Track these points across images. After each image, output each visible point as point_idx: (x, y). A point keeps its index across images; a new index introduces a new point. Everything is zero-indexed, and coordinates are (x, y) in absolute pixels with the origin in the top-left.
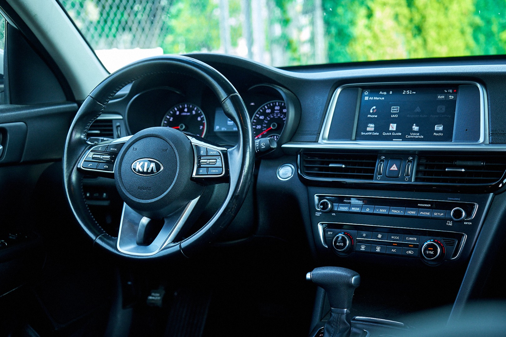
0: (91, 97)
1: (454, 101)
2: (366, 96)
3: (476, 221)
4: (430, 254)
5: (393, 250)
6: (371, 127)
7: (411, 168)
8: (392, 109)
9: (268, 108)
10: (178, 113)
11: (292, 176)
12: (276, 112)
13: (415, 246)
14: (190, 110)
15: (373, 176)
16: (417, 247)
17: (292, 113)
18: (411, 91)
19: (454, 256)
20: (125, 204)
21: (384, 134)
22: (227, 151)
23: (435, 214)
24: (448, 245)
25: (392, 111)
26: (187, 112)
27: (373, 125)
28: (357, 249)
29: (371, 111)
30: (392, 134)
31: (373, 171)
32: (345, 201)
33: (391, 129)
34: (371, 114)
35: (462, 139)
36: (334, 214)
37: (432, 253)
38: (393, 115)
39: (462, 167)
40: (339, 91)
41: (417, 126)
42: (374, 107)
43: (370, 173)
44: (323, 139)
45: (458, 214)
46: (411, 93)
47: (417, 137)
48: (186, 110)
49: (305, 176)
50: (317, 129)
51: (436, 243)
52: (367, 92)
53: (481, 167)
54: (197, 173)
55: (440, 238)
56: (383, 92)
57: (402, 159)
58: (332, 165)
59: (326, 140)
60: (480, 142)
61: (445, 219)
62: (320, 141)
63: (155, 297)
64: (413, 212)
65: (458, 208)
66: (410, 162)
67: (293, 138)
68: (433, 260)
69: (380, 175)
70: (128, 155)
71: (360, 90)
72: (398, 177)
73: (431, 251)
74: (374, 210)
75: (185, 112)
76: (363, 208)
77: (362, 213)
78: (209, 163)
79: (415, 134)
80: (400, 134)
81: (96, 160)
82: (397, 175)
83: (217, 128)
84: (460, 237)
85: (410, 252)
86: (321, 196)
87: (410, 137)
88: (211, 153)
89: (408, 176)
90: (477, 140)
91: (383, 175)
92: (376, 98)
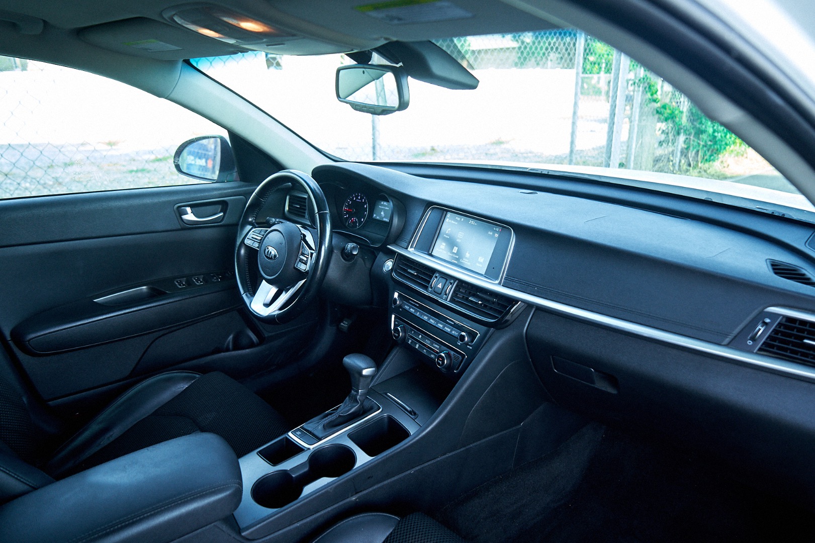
4: (440, 363)
5: (424, 350)
7: (450, 289)
10: (355, 199)
14: (361, 199)
15: (427, 288)
18: (474, 222)
19: (456, 369)
23: (453, 332)
24: (454, 360)
27: (445, 244)
28: (407, 342)
30: (453, 255)
32: (410, 301)
36: (401, 309)
38: (458, 240)
39: (480, 299)
40: (430, 210)
41: (469, 253)
43: (426, 285)
44: (411, 247)
46: (474, 224)
49: (394, 274)
50: (409, 239)
51: (448, 355)
52: (449, 215)
53: (494, 303)
54: (297, 265)
55: (452, 353)
56: (458, 217)
57: (447, 280)
58: (409, 270)
59: (413, 249)
60: (497, 282)
61: (457, 338)
62: (409, 249)
63: (345, 324)
64: (441, 326)
65: (463, 333)
66: (451, 284)
67: (396, 241)
68: (443, 368)
69: (431, 288)
70: (265, 241)
71: (445, 212)
72: (440, 294)
73: (440, 360)
74: (421, 315)
75: (358, 199)
76: (416, 311)
77: (414, 315)
78: (303, 260)
79: (466, 260)
80: (457, 257)
81: (253, 239)
82: (440, 292)
83: (375, 215)
84: (463, 356)
85: (433, 356)
86: (398, 293)
87: (462, 261)
88: (306, 253)
89: (446, 294)
90: (497, 279)
91: (433, 288)
92: (453, 222)
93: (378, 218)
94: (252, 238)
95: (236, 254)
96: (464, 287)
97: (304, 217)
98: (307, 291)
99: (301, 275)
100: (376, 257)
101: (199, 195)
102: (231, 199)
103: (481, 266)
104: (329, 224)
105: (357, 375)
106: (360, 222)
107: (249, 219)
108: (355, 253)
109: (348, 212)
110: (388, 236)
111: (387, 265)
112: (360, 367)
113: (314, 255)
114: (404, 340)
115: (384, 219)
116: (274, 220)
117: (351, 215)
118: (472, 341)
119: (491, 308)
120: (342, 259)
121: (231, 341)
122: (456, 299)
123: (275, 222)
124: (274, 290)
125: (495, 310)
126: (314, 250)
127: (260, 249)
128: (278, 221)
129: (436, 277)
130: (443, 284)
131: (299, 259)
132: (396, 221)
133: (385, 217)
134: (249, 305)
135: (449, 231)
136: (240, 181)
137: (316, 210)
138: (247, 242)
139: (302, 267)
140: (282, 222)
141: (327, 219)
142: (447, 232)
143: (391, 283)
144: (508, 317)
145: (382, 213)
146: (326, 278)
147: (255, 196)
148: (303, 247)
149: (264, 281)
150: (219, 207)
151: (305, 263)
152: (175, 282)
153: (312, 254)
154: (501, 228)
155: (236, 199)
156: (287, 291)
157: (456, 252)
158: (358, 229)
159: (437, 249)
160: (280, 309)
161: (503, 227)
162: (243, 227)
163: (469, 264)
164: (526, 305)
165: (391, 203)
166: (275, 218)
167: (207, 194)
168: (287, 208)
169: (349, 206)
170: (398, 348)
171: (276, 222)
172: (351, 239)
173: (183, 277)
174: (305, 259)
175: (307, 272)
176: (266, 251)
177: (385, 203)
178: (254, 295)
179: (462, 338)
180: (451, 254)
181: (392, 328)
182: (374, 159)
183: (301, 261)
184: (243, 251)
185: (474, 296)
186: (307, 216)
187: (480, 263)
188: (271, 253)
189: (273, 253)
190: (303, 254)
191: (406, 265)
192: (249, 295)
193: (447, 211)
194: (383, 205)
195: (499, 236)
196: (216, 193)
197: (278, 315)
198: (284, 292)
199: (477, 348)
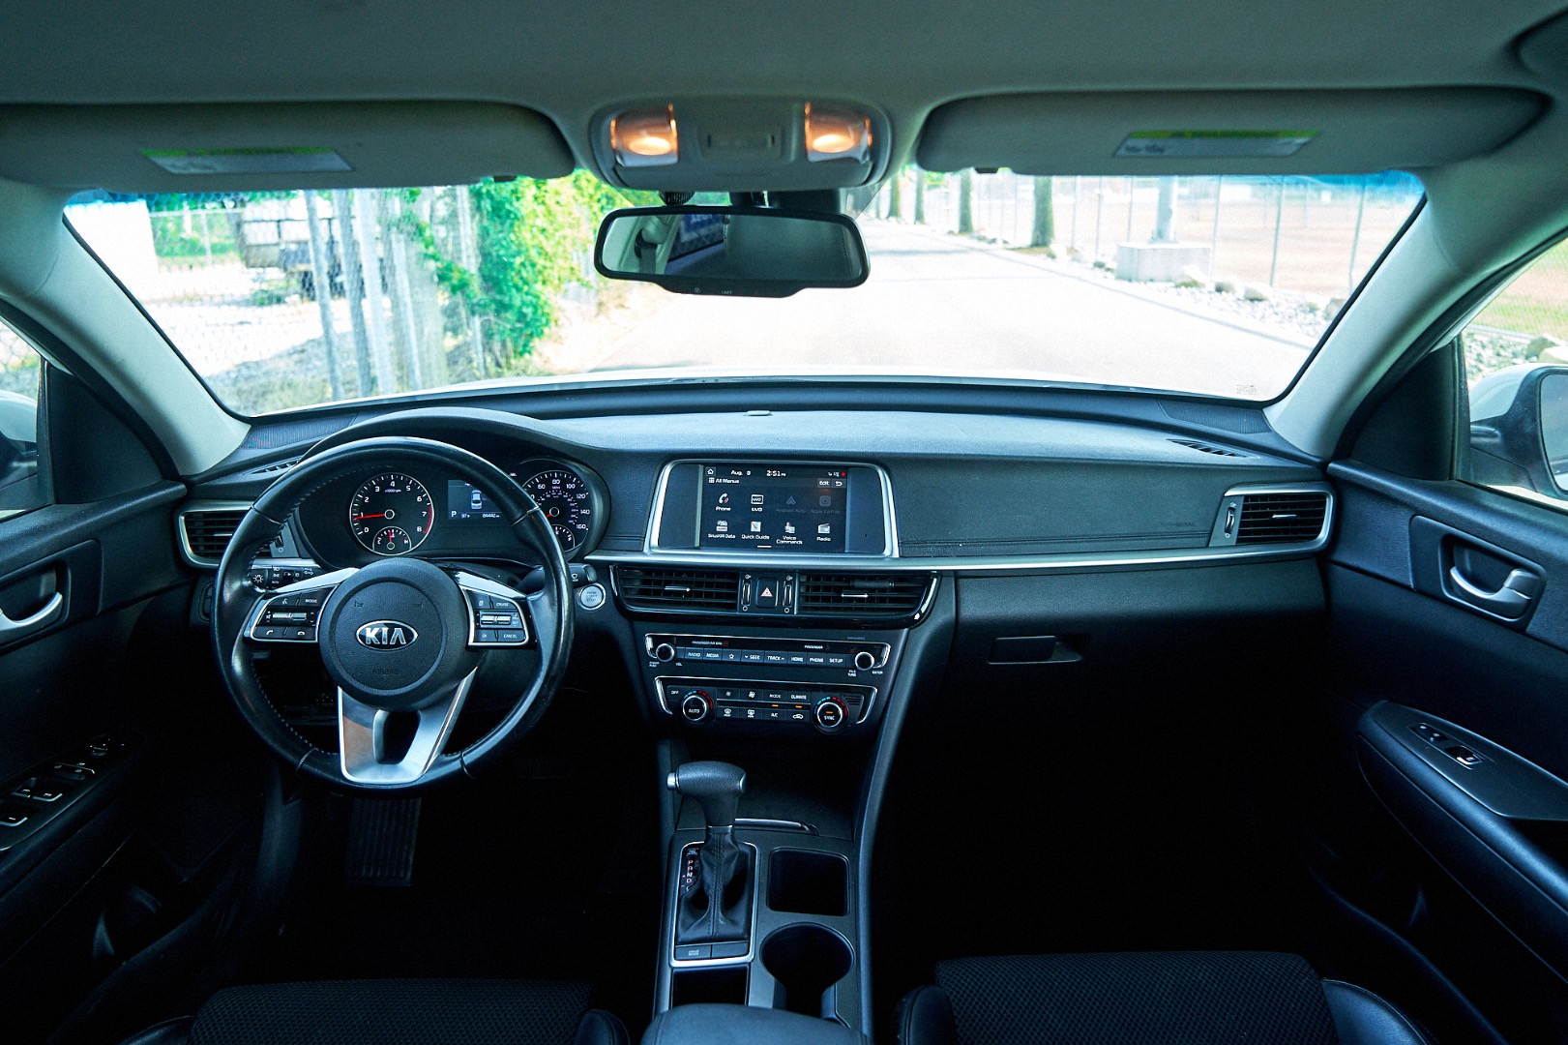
0: (256, 510)
1: (843, 491)
2: (711, 476)
3: (886, 668)
4: (828, 720)
5: (773, 715)
6: (722, 526)
7: (792, 594)
8: (752, 499)
9: (541, 483)
10: (378, 489)
11: (603, 602)
12: (554, 488)
13: (808, 708)
14: (400, 484)
15: (735, 605)
16: (809, 709)
17: (598, 504)
18: (779, 472)
19: (860, 718)
20: (340, 690)
21: (744, 536)
22: (525, 599)
23: (832, 661)
24: (852, 704)
25: (753, 501)
26: (395, 488)
27: (725, 523)
28: (719, 715)
29: (721, 501)
30: (755, 538)
31: (734, 596)
32: (696, 643)
33: (753, 529)
34: (721, 505)
35: (858, 549)
36: (679, 664)
37: (832, 718)
38: (755, 508)
39: (862, 590)
40: (668, 469)
41: (792, 525)
42: (725, 495)
43: (731, 598)
44: (650, 548)
45: (864, 661)
46: (778, 475)
47: (794, 542)
48: (393, 484)
49: (628, 606)
50: (640, 531)
52: (712, 470)
53: (892, 589)
54: (477, 639)
56: (736, 471)
57: (776, 579)
58: (667, 589)
59: (658, 549)
60: (886, 555)
61: (845, 667)
62: (647, 550)
64: (798, 660)
65: (864, 653)
66: (788, 582)
67: (599, 544)
69: (747, 602)
70: (346, 614)
71: (701, 467)
72: (771, 607)
73: (829, 715)
74: (741, 657)
75: (392, 488)
76: (723, 654)
77: (721, 662)
78: (497, 622)
79: (790, 538)
80: (768, 537)
82: (770, 604)
84: (868, 692)
85: (799, 716)
87: (782, 542)
88: (499, 605)
89: (789, 604)
91: (751, 602)
93: (465, 516)
109: (366, 522)
114: (712, 714)
115: (486, 516)
117: (380, 526)
118: (880, 661)
119: (891, 600)
125: (901, 600)
129: (750, 580)
131: (474, 625)
143: (621, 626)
151: (513, 628)
154: (843, 469)
161: (848, 467)
169: (364, 508)
174: (503, 619)
181: (665, 706)
183: (490, 626)
185: (845, 588)
191: (651, 580)
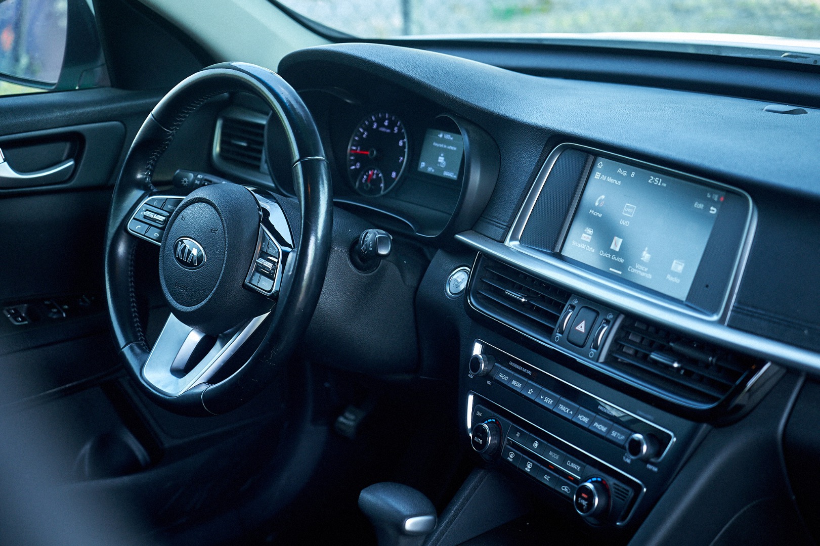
2: (598, 172)
4: (581, 504)
5: (546, 476)
6: (588, 234)
7: (606, 335)
8: (625, 209)
10: (375, 126)
13: (576, 481)
14: (391, 126)
15: (553, 330)
16: (578, 483)
18: (661, 180)
19: (622, 520)
21: (601, 252)
23: (614, 434)
24: (617, 497)
25: (625, 212)
26: (386, 127)
27: (591, 232)
28: (503, 456)
30: (611, 257)
31: (554, 320)
32: (511, 363)
33: (612, 246)
34: (596, 209)
36: (489, 383)
37: (585, 503)
38: (623, 221)
39: (676, 358)
41: (649, 252)
42: (603, 196)
44: (512, 238)
46: (659, 184)
48: (386, 123)
49: (471, 301)
50: (508, 219)
51: (602, 487)
52: (601, 164)
53: (707, 365)
54: (251, 279)
55: (611, 481)
56: (623, 170)
57: (598, 314)
58: (508, 292)
59: (517, 243)
60: (715, 318)
61: (623, 447)
62: (507, 243)
63: (348, 421)
64: (586, 420)
65: (638, 436)
66: (608, 322)
67: (475, 225)
68: (591, 516)
69: (562, 332)
70: (175, 225)
71: (592, 158)
72: (582, 346)
73: (583, 498)
74: (538, 395)
75: (384, 126)
76: (526, 386)
77: (522, 395)
78: (264, 267)
79: (642, 268)
80: (622, 261)
81: (149, 222)
82: (581, 342)
83: (423, 165)
84: (637, 488)
85: (565, 489)
86: (482, 344)
87: (634, 271)
88: (271, 251)
89: (596, 347)
90: (714, 311)
91: (566, 333)
92: (610, 180)
93: (430, 170)
94: (145, 217)
95: (107, 256)
96: (637, 331)
97: (257, 168)
98: (276, 338)
99: (259, 302)
100: (428, 262)
101: (21, 120)
102: (93, 130)
103: (676, 280)
104: (326, 186)
105: (391, 532)
106: (388, 181)
107: (135, 174)
108: (383, 251)
109: (359, 158)
110: (457, 213)
111: (456, 280)
112: (398, 512)
113: (291, 257)
114: (497, 453)
115: (447, 174)
116: (191, 176)
117: (367, 164)
118: (659, 454)
119: (701, 379)
120: (351, 266)
121: (87, 457)
122: (621, 358)
123: (194, 180)
124: (194, 337)
125: (712, 384)
126: (289, 246)
127: (165, 244)
128: (201, 180)
129: (573, 307)
130: (589, 325)
131: (253, 266)
132: (476, 177)
133: (447, 168)
134: (138, 374)
135: (600, 201)
136: (112, 86)
137: (297, 156)
138: (134, 227)
139: (265, 285)
140: (210, 182)
141: (321, 174)
142: (597, 204)
143: (465, 323)
144: (741, 399)
145: (441, 159)
146: (316, 312)
147: (151, 121)
148: (264, 239)
149: (172, 316)
150: (67, 147)
151: (271, 277)
152: (5, 312)
153: (285, 254)
154: (723, 193)
155: (104, 128)
156: (226, 339)
157: (617, 249)
158: (384, 196)
159: (574, 243)
160: (211, 381)
161: (729, 191)
162: (123, 193)
163: (650, 276)
164: (784, 371)
165: (466, 138)
166: (196, 170)
167: (39, 117)
168: (217, 149)
169: (361, 143)
170: (482, 472)
171: (197, 182)
172: (374, 220)
173: (23, 303)
174: (269, 265)
175: (275, 297)
176: (180, 248)
177: (448, 137)
178: (150, 350)
179: (635, 446)
180: (606, 255)
181: (469, 426)
182: (406, 31)
183: (260, 270)
184: (121, 249)
185: (661, 349)
186: (264, 167)
187: (674, 274)
188: (189, 252)
189: (195, 252)
190: (264, 255)
191: (500, 280)
192: (138, 350)
193: (597, 155)
194: (443, 141)
195: (719, 213)
196: (59, 114)
197: (207, 394)
198: (218, 344)
199: (670, 469)
